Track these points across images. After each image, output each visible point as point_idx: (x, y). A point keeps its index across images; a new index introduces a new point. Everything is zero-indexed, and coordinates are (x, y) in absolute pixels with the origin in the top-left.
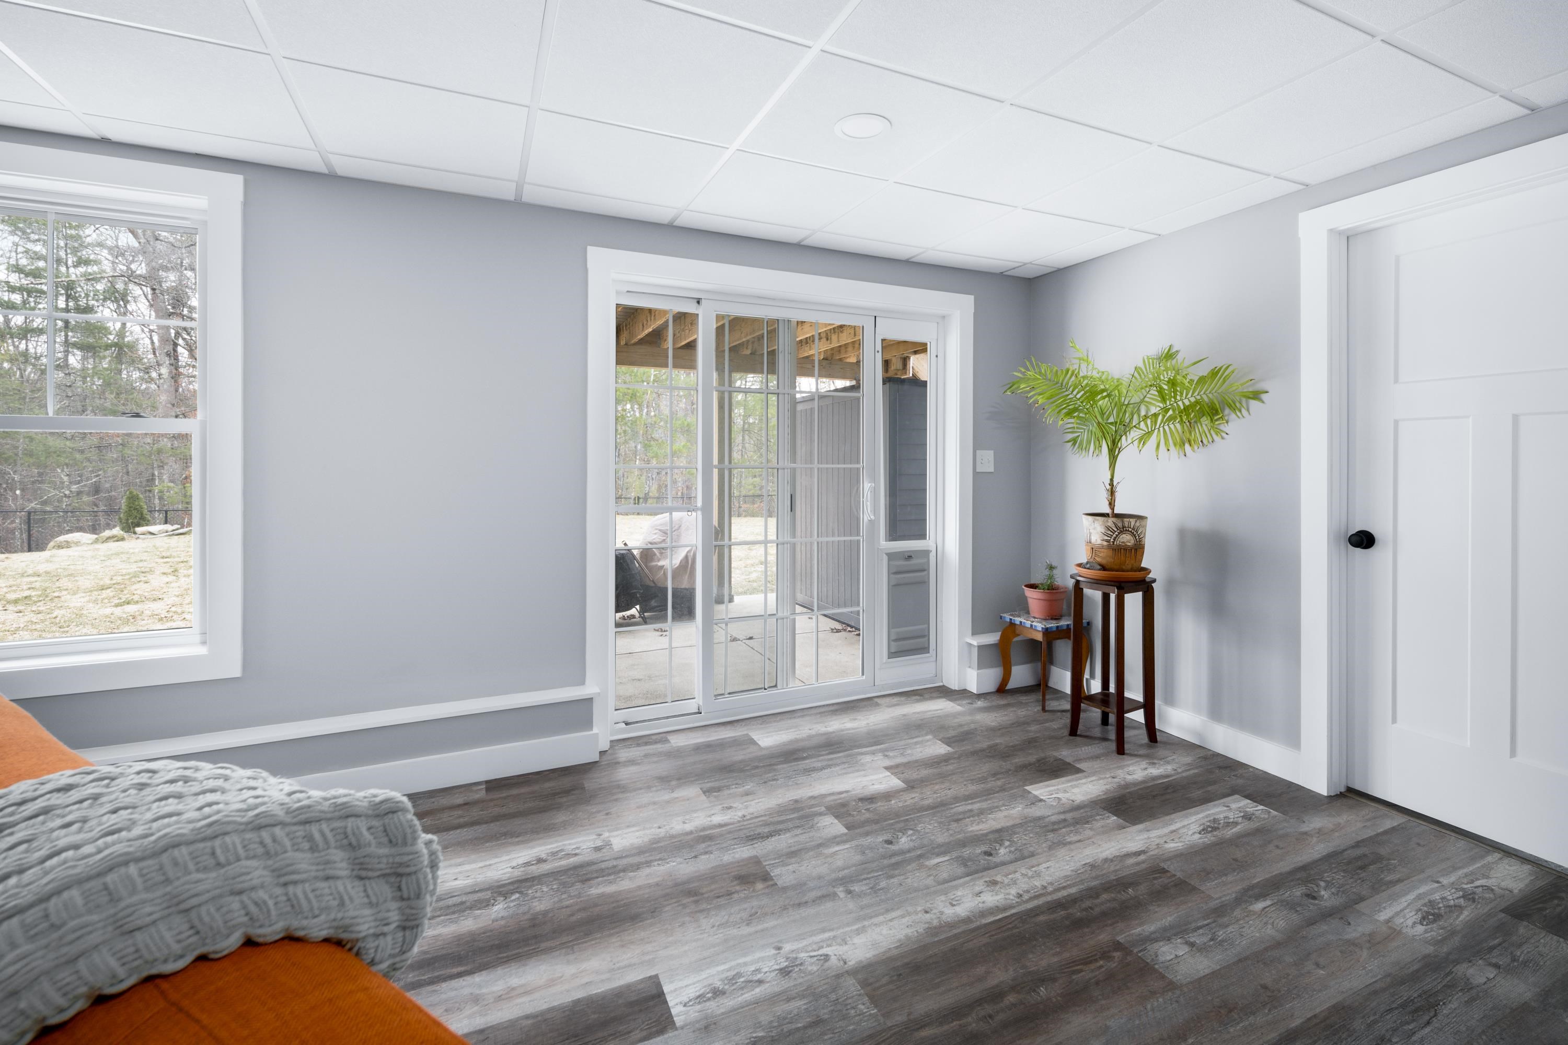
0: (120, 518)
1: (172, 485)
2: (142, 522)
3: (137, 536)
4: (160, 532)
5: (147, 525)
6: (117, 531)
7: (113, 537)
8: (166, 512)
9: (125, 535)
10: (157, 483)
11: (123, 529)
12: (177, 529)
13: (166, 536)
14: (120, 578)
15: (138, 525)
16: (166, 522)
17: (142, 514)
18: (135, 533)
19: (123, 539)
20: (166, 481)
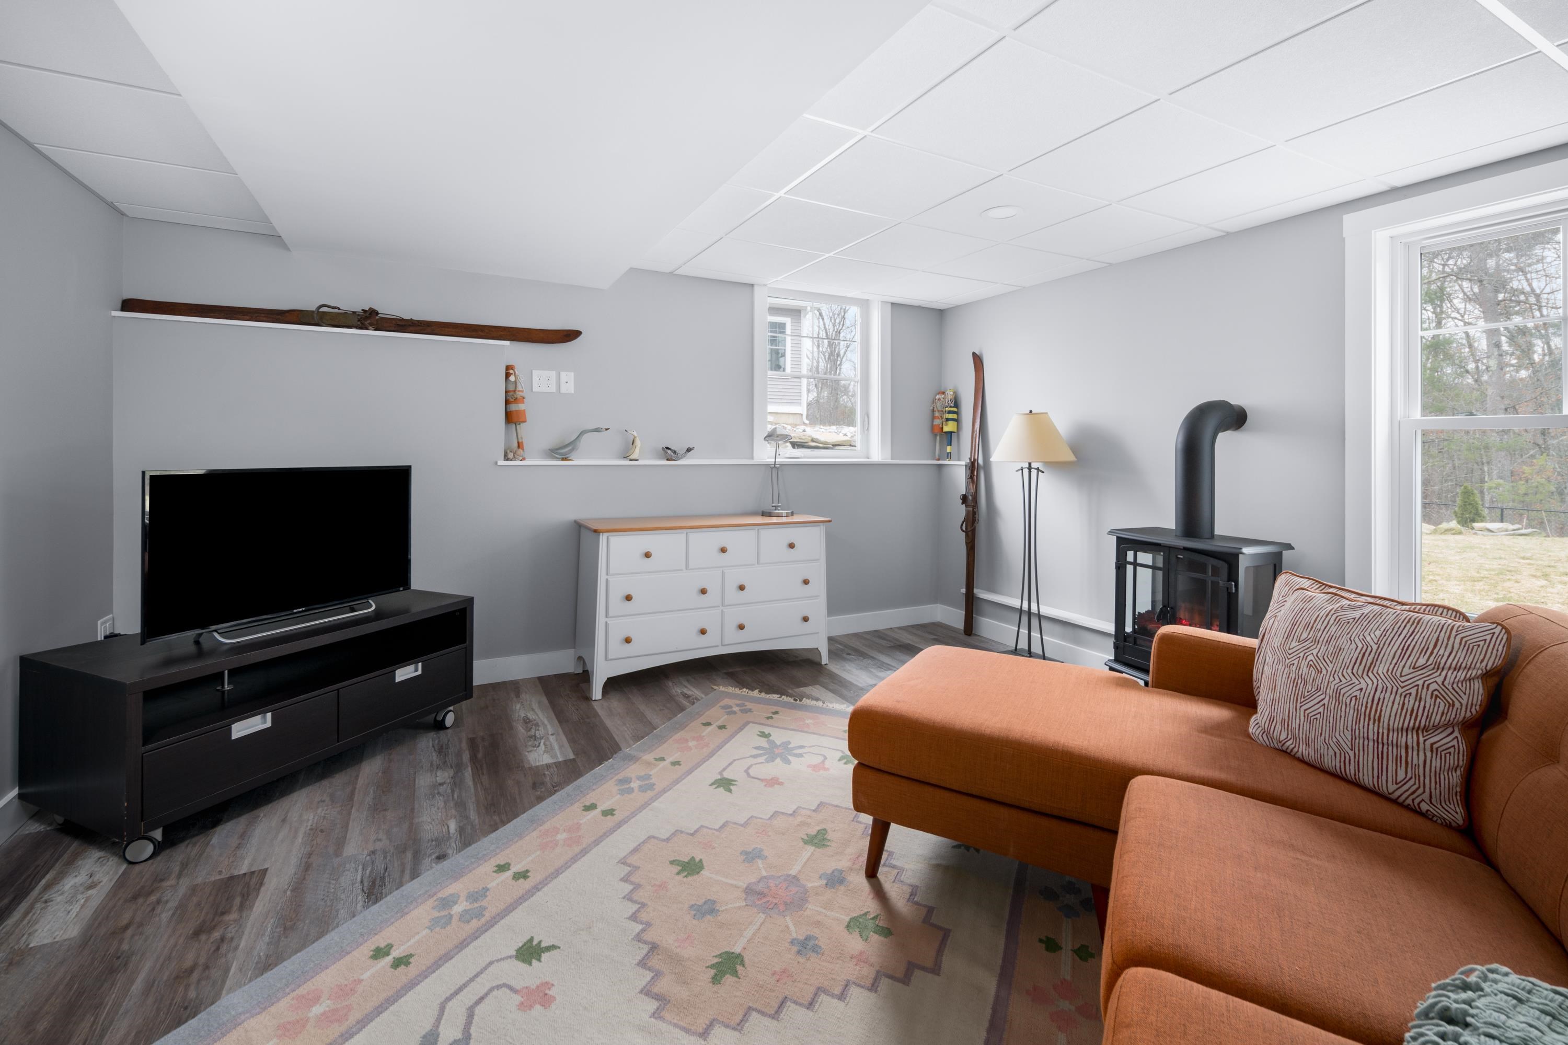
0: (1455, 512)
1: (1501, 481)
2: (1476, 517)
3: (1474, 531)
4: (1500, 530)
5: (1482, 521)
6: (1454, 524)
7: (1451, 530)
8: (1502, 509)
9: (1463, 529)
10: (1486, 479)
11: (1459, 523)
12: (1519, 529)
13: (1507, 535)
14: (1486, 572)
15: (1473, 521)
16: (1502, 521)
17: (1477, 509)
18: (1473, 528)
19: (1460, 533)
20: (1495, 477)
